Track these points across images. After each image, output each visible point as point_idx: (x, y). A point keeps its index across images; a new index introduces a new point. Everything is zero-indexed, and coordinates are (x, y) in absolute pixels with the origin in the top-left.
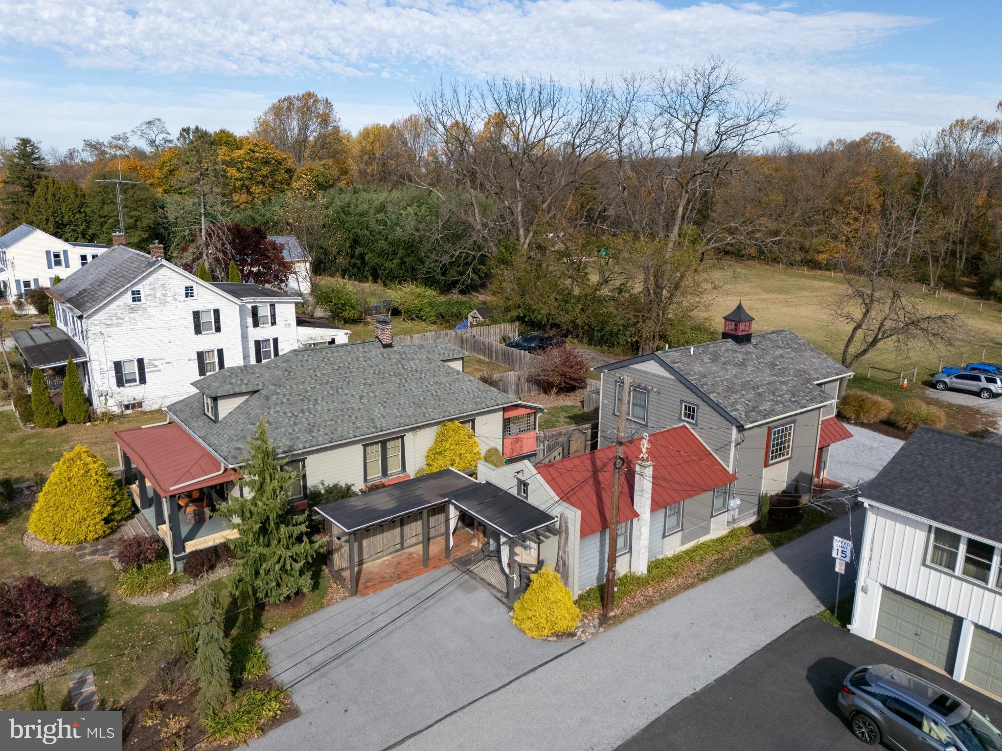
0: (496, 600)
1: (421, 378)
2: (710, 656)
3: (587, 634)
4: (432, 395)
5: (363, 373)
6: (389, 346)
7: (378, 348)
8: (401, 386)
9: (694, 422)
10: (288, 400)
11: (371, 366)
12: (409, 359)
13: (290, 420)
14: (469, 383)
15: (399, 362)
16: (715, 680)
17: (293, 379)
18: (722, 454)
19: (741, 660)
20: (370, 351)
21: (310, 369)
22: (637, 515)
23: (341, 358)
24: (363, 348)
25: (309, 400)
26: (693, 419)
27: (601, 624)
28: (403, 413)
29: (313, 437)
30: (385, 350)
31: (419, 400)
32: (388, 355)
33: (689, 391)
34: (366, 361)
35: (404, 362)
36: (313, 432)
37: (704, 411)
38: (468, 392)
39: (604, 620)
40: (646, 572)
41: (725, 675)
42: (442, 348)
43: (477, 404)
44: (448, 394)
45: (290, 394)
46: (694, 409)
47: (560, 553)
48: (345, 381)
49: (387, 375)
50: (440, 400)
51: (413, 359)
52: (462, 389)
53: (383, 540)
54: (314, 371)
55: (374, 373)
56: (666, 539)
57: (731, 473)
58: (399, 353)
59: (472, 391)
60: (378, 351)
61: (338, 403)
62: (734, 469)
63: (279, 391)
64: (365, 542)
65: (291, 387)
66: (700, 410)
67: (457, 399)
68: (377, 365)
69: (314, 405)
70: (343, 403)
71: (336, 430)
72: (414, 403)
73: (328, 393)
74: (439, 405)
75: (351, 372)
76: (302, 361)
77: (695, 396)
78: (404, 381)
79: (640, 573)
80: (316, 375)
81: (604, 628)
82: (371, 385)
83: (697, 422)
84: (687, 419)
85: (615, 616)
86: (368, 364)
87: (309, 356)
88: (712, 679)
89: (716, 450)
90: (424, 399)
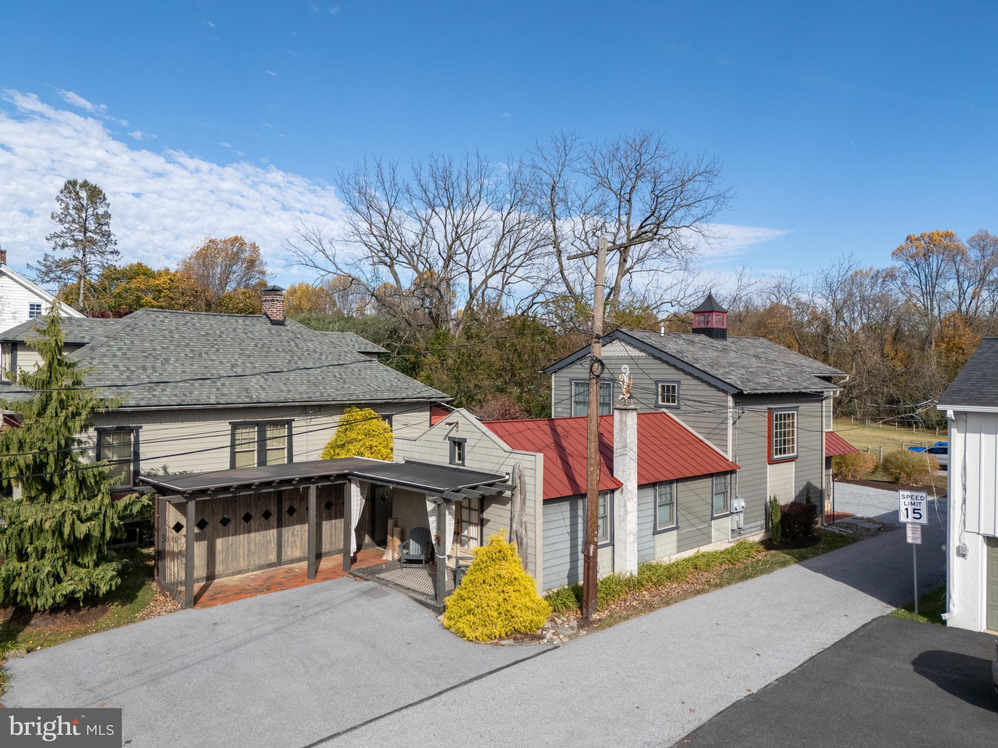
0: (418, 605)
1: (320, 359)
2: (758, 655)
3: (561, 636)
4: (335, 376)
5: (240, 344)
6: (281, 323)
7: (265, 324)
8: (292, 363)
9: (675, 404)
10: (124, 354)
11: (253, 339)
12: (306, 340)
13: (122, 374)
14: (386, 372)
15: (292, 340)
16: (777, 680)
17: (136, 335)
18: (717, 437)
19: (806, 658)
20: (254, 325)
21: (165, 330)
22: (619, 485)
23: (211, 325)
24: (244, 321)
25: (156, 358)
26: (674, 401)
27: (581, 627)
28: (291, 388)
29: (154, 396)
30: (274, 327)
31: (317, 379)
32: (277, 331)
33: (665, 366)
34: (246, 333)
35: (298, 341)
36: (155, 390)
37: (688, 387)
38: (384, 381)
39: (585, 623)
40: (635, 573)
41: (789, 674)
42: (351, 340)
43: (396, 393)
44: (357, 378)
45: (129, 349)
46: (674, 387)
47: (514, 526)
48: (213, 347)
49: (273, 350)
50: (345, 382)
51: (311, 341)
52: (376, 376)
53: (249, 543)
54: (171, 332)
55: (256, 345)
56: (657, 536)
57: (731, 460)
58: (293, 332)
59: (389, 380)
60: (264, 327)
61: (199, 367)
62: (734, 456)
63: (111, 343)
64: (219, 543)
65: (132, 342)
66: (682, 387)
67: (369, 385)
68: (260, 339)
69: (163, 364)
70: (206, 368)
71: (191, 393)
72: (309, 381)
73: (186, 355)
74: (343, 387)
75: (223, 341)
76: (155, 321)
77: (674, 371)
78: (296, 358)
79: (628, 574)
80: (172, 337)
81: (587, 631)
82: (249, 356)
83: (678, 403)
84: (666, 404)
85: (600, 620)
86: (248, 337)
87: (166, 317)
88: (771, 679)
89: (708, 436)
90: (323, 379)
